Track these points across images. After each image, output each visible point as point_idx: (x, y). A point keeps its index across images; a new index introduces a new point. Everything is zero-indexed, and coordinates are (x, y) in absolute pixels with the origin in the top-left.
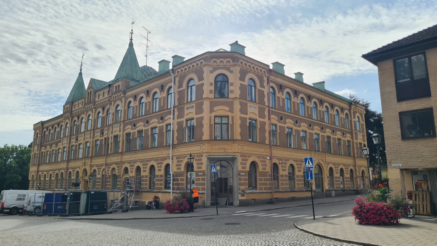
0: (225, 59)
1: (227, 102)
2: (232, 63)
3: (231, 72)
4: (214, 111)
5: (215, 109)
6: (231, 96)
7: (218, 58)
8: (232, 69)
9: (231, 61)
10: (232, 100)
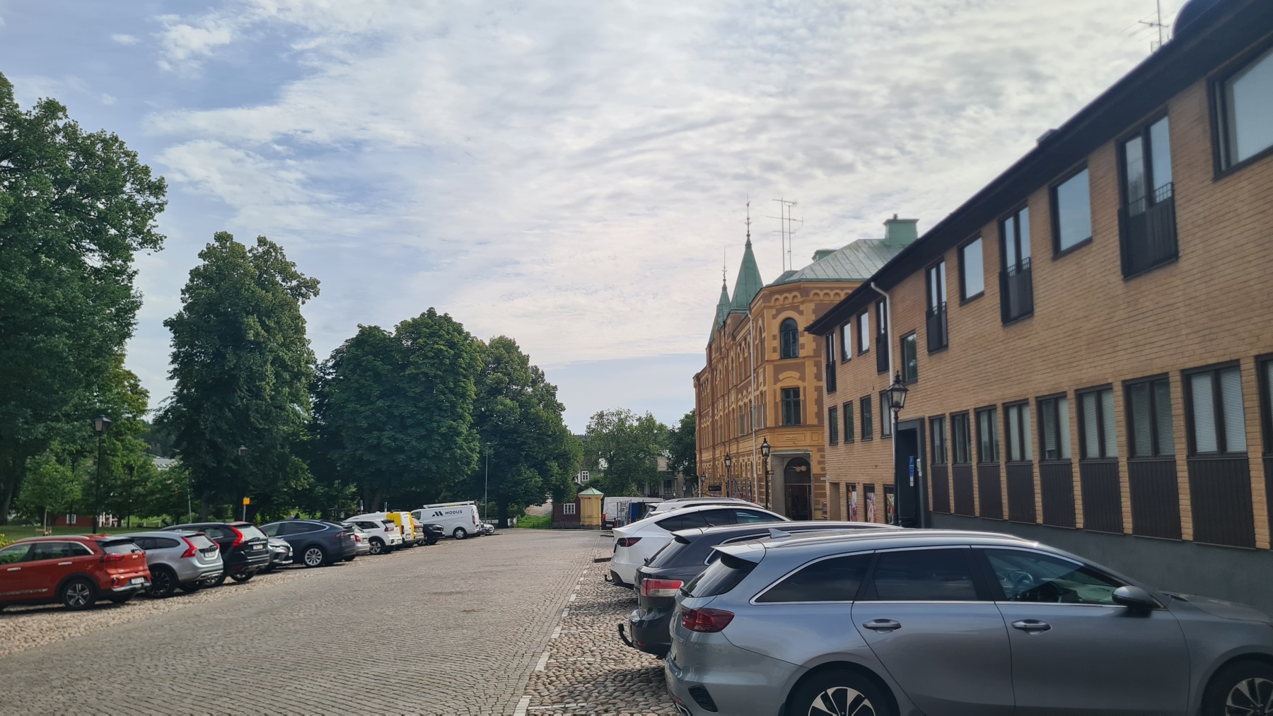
0: (790, 293)
1: (796, 364)
2: (799, 299)
3: (801, 313)
4: (780, 381)
5: (781, 377)
6: (802, 353)
7: (781, 292)
8: (802, 308)
9: (799, 296)
10: (802, 360)
